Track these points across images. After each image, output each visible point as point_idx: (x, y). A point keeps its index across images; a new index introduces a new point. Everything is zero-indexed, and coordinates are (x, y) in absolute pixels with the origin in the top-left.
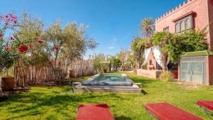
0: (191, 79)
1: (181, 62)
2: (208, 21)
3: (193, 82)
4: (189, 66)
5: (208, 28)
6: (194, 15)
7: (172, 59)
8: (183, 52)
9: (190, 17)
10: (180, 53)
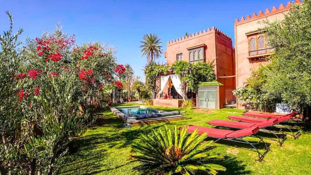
0: (207, 105)
1: (199, 91)
2: (215, 55)
3: (209, 107)
4: (205, 94)
5: (215, 61)
6: (205, 47)
7: (192, 88)
8: (200, 82)
9: (202, 49)
10: (198, 83)
